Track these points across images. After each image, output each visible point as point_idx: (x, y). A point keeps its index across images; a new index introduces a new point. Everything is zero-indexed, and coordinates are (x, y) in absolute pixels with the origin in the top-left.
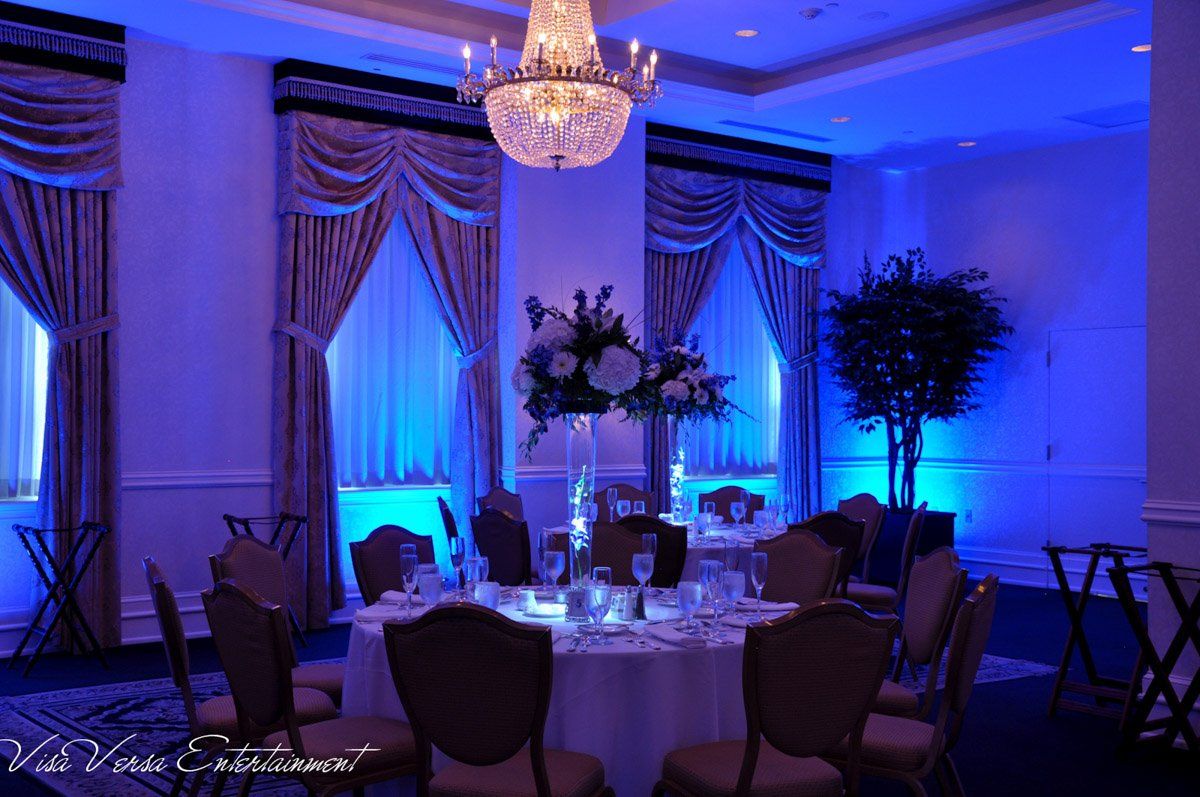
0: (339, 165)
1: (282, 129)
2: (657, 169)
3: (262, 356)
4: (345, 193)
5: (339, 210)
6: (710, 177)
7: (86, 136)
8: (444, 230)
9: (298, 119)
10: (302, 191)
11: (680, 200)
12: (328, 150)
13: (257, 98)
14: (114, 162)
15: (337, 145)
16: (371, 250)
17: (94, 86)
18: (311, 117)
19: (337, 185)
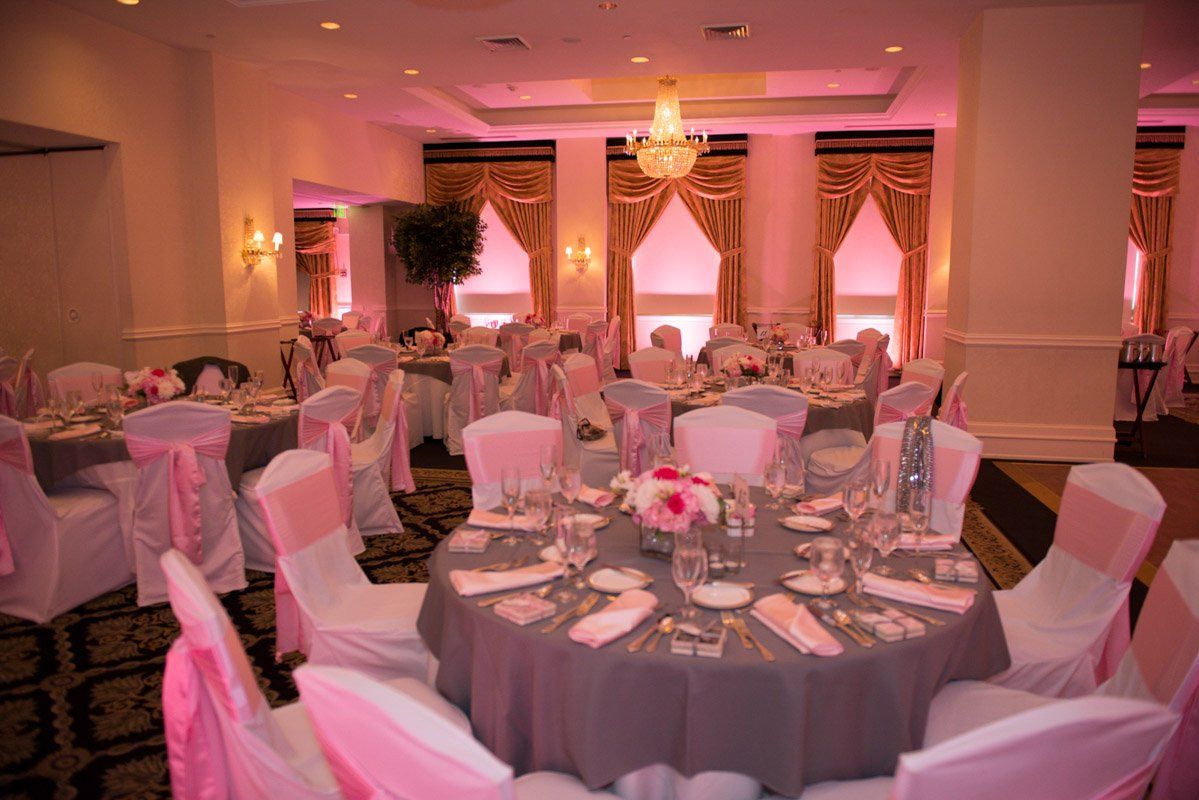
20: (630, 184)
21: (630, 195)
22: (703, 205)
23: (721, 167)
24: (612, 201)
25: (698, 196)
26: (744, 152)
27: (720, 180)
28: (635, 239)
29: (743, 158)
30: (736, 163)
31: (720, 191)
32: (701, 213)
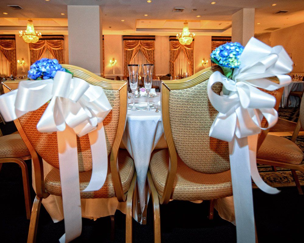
0: (175, 45)
1: (170, 42)
2: (214, 41)
3: (168, 64)
4: (176, 48)
5: (175, 50)
6: (222, 41)
7: (152, 45)
8: (187, 51)
9: (171, 41)
10: (172, 48)
11: (217, 44)
12: (174, 44)
13: (168, 40)
14: (154, 48)
15: (175, 43)
16: (179, 53)
17: (152, 41)
18: (172, 41)
19: (175, 47)
20: (35, 45)
21: (35, 48)
22: (53, 51)
23: (57, 42)
24: (31, 50)
25: (52, 49)
26: (63, 39)
27: (57, 45)
28: (37, 59)
29: (62, 40)
30: (60, 41)
31: (57, 47)
32: (53, 53)
